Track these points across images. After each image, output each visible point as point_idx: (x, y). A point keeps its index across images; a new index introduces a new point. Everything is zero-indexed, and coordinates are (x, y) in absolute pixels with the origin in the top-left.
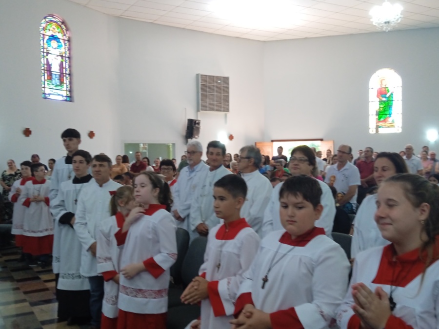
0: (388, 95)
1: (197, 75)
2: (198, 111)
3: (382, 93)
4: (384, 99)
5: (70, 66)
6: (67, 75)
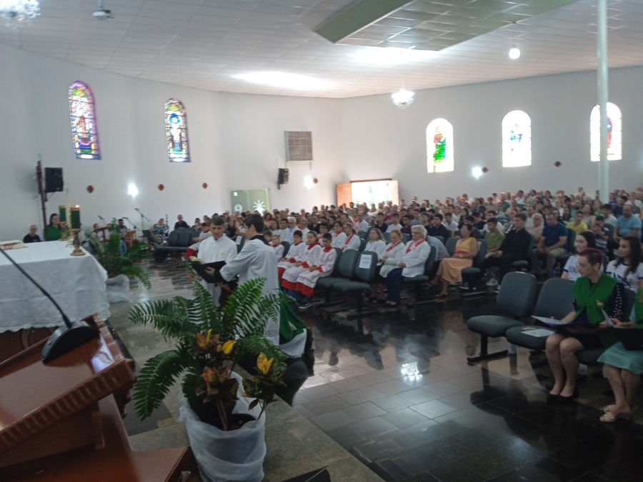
0: (442, 140)
1: (285, 132)
2: (287, 161)
3: (437, 139)
4: (440, 144)
5: (187, 135)
6: (185, 142)
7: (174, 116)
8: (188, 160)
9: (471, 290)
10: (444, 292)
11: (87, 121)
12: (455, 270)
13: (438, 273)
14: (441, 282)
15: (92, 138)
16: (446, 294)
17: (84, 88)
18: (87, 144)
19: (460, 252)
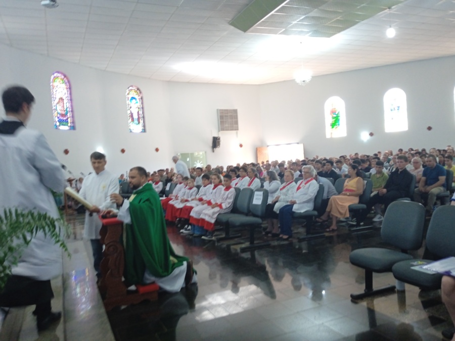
0: (336, 113)
1: (217, 110)
2: (219, 131)
3: (333, 112)
4: (335, 116)
5: (143, 113)
6: (142, 118)
7: (133, 98)
8: (144, 130)
9: (358, 225)
10: (334, 227)
11: (65, 101)
12: (342, 207)
13: (328, 209)
14: (330, 218)
15: (68, 114)
16: (336, 228)
17: (63, 77)
18: (65, 119)
19: (347, 190)
